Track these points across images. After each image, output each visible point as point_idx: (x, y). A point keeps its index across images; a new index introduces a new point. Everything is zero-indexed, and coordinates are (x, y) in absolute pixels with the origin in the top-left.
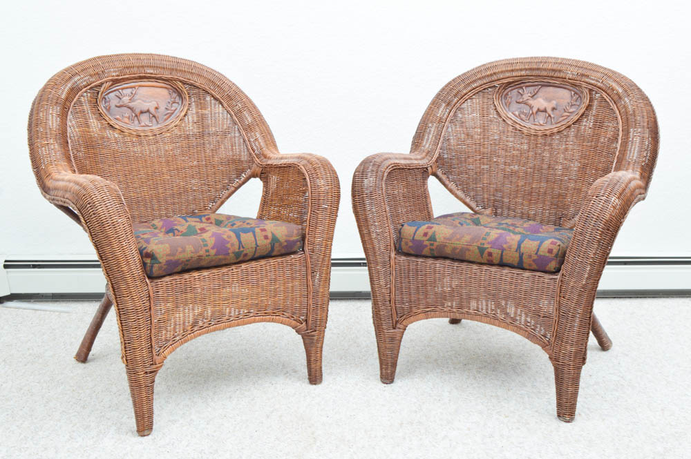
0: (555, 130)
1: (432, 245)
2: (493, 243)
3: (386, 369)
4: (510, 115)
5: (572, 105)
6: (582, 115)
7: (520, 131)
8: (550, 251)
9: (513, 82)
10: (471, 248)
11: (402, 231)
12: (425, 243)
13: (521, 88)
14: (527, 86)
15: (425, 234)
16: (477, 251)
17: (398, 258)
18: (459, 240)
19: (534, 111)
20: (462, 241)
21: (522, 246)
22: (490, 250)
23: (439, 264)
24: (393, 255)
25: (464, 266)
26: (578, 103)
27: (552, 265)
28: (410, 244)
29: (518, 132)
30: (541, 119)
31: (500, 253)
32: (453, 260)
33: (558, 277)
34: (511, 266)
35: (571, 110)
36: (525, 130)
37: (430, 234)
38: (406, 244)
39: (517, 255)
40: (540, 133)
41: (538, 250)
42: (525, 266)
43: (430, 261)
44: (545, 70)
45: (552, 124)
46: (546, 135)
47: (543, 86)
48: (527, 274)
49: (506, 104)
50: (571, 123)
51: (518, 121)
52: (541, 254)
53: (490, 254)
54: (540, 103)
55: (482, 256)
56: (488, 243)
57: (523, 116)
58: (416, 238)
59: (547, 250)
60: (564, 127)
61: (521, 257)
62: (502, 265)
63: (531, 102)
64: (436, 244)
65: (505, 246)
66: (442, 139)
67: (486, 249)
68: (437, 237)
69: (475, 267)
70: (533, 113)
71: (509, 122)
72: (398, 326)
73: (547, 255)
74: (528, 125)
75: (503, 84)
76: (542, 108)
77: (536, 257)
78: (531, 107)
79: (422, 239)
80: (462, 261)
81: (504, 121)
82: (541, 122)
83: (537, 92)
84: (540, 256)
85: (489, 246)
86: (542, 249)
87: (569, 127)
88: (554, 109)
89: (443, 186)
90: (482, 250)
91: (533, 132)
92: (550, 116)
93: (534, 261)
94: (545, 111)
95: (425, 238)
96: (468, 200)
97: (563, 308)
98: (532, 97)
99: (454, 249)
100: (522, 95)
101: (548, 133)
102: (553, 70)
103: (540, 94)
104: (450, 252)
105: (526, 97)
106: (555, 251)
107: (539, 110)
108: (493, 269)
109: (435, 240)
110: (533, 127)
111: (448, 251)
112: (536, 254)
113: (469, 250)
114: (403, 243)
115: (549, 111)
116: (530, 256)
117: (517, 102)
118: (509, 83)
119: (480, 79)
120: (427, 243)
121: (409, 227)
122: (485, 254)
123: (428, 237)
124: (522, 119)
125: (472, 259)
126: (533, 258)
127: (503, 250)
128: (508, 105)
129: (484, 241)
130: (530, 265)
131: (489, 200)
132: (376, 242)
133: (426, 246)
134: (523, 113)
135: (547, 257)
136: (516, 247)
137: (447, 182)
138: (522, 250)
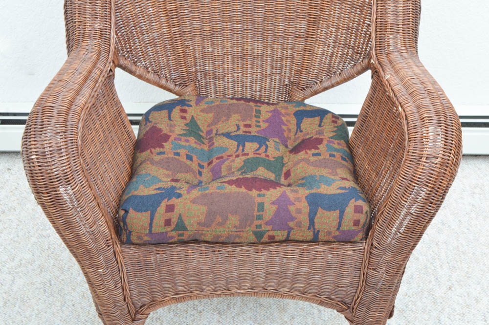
1: (181, 235)
8: (356, 223)
10: (243, 234)
12: (169, 235)
15: (168, 222)
16: (252, 237)
17: (127, 251)
20: (227, 226)
21: (316, 221)
22: (271, 233)
25: (230, 247)
27: (359, 237)
31: (286, 234)
37: (174, 220)
41: (340, 224)
42: (321, 240)
43: (177, 248)
52: (345, 228)
53: (272, 237)
55: (259, 238)
56: (267, 224)
58: (155, 230)
59: (351, 223)
61: (316, 234)
62: (287, 241)
64: (187, 233)
65: (291, 224)
67: (265, 232)
68: (187, 223)
72: (138, 317)
73: (353, 228)
77: (337, 233)
79: (164, 230)
84: (344, 231)
90: (259, 235)
93: (335, 237)
95: (169, 229)
96: (163, 82)
99: (217, 237)
106: (361, 221)
109: (185, 229)
112: (338, 229)
113: (240, 237)
114: (134, 238)
116: (329, 233)
120: (172, 234)
121: (139, 215)
123: (173, 227)
126: (333, 234)
127: (290, 230)
129: (259, 222)
130: (327, 240)
131: (188, 73)
135: (353, 231)
136: (307, 224)
137: (133, 68)
138: (317, 226)
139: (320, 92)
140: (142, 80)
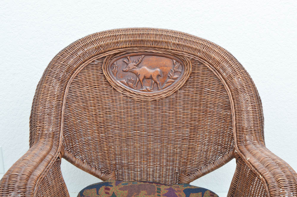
0: (164, 96)
4: (119, 83)
5: (175, 72)
6: (187, 81)
7: (131, 98)
9: (118, 53)
13: (126, 57)
14: (131, 56)
19: (141, 79)
26: (180, 70)
29: (129, 100)
30: (148, 85)
35: (176, 76)
36: (135, 98)
40: (150, 99)
44: (148, 41)
45: (158, 90)
46: (155, 100)
47: (145, 55)
49: (114, 74)
51: (128, 88)
57: (131, 84)
60: (171, 93)
63: (137, 70)
66: (63, 118)
70: (140, 80)
71: (119, 90)
74: (137, 91)
75: (110, 55)
76: (148, 76)
78: (137, 75)
81: (114, 89)
82: (149, 89)
83: (142, 61)
87: (176, 92)
88: (159, 76)
89: (70, 163)
91: (143, 98)
92: (156, 82)
94: (151, 78)
96: (93, 170)
98: (137, 66)
100: (127, 64)
101: (157, 98)
102: (156, 41)
103: (144, 63)
105: (131, 65)
107: (145, 77)
110: (142, 93)
115: (155, 78)
117: (124, 71)
118: (116, 54)
124: (130, 87)
128: (115, 74)
131: (110, 164)
134: (130, 81)
137: (74, 159)
139: (201, 176)
140: (79, 168)
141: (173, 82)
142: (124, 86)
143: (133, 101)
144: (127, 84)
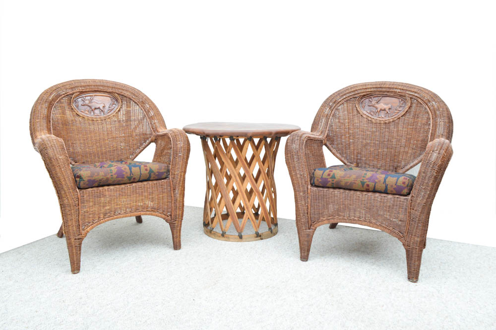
0: (391, 120)
1: (333, 180)
2: (369, 179)
3: (304, 253)
4: (365, 112)
5: (400, 107)
6: (407, 112)
8: (404, 183)
9: (366, 95)
10: (357, 182)
11: (315, 173)
13: (371, 98)
14: (374, 97)
15: (329, 175)
16: (360, 184)
17: (312, 189)
18: (349, 177)
19: (379, 110)
20: (351, 178)
21: (387, 180)
22: (368, 183)
23: (337, 191)
24: (309, 187)
25: (352, 192)
26: (403, 105)
27: (405, 191)
28: (320, 180)
29: (370, 122)
30: (382, 114)
31: (374, 184)
32: (344, 189)
33: (409, 197)
34: (380, 192)
35: (399, 109)
36: (373, 121)
37: (332, 174)
38: (318, 180)
39: (384, 185)
40: (382, 122)
41: (397, 182)
42: (389, 192)
43: (331, 190)
44: (385, 88)
45: (389, 117)
46: (386, 123)
47: (383, 97)
48: (390, 196)
49: (362, 107)
50: (400, 116)
51: (370, 116)
52: (399, 185)
53: (368, 185)
54: (381, 105)
55: (363, 187)
56: (367, 179)
57: (372, 113)
58: (324, 177)
59: (401, 183)
60: (396, 119)
61: (386, 187)
62: (374, 191)
63: (377, 105)
64: (335, 180)
65: (376, 181)
66: (328, 125)
67: (365, 182)
68: (336, 176)
69: (358, 193)
71: (365, 116)
72: (312, 227)
73: (402, 185)
74: (375, 118)
75: (361, 96)
76: (383, 109)
77: (395, 187)
78: (377, 108)
79: (327, 177)
80: (350, 190)
81: (362, 116)
82: (383, 116)
85: (367, 181)
86: (399, 182)
87: (399, 118)
88: (390, 109)
90: (363, 183)
91: (378, 122)
92: (387, 113)
93: (394, 189)
94: (385, 110)
95: (329, 177)
96: (343, 159)
97: (412, 215)
98: (377, 103)
99: (346, 183)
100: (371, 102)
101: (387, 122)
102: (389, 88)
103: (381, 101)
104: (344, 185)
105: (373, 102)
106: (407, 183)
107: (381, 110)
108: (370, 194)
109: (335, 178)
110: (378, 119)
111: (343, 184)
112: (396, 185)
113: (355, 183)
114: (316, 180)
115: (387, 110)
116: (392, 186)
117: (369, 106)
118: (364, 95)
119: (348, 93)
120: (330, 180)
121: (319, 171)
122: (365, 185)
123: (330, 177)
124: (371, 115)
125: (356, 189)
127: (376, 183)
128: (364, 107)
129: (364, 178)
130: (391, 191)
131: (354, 158)
132: (299, 179)
133: (330, 181)
134: (372, 111)
135: (402, 186)
136: (383, 181)
137: (332, 149)
138: (387, 183)
141: (398, 113)
142: (367, 114)
143: (372, 122)
144: (370, 113)
